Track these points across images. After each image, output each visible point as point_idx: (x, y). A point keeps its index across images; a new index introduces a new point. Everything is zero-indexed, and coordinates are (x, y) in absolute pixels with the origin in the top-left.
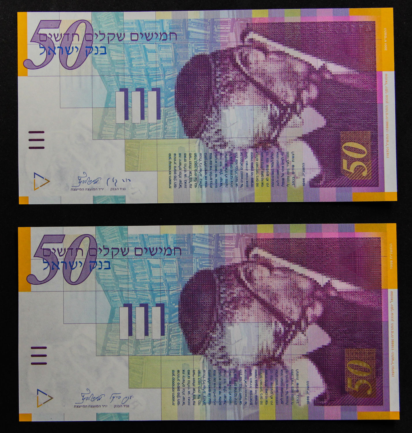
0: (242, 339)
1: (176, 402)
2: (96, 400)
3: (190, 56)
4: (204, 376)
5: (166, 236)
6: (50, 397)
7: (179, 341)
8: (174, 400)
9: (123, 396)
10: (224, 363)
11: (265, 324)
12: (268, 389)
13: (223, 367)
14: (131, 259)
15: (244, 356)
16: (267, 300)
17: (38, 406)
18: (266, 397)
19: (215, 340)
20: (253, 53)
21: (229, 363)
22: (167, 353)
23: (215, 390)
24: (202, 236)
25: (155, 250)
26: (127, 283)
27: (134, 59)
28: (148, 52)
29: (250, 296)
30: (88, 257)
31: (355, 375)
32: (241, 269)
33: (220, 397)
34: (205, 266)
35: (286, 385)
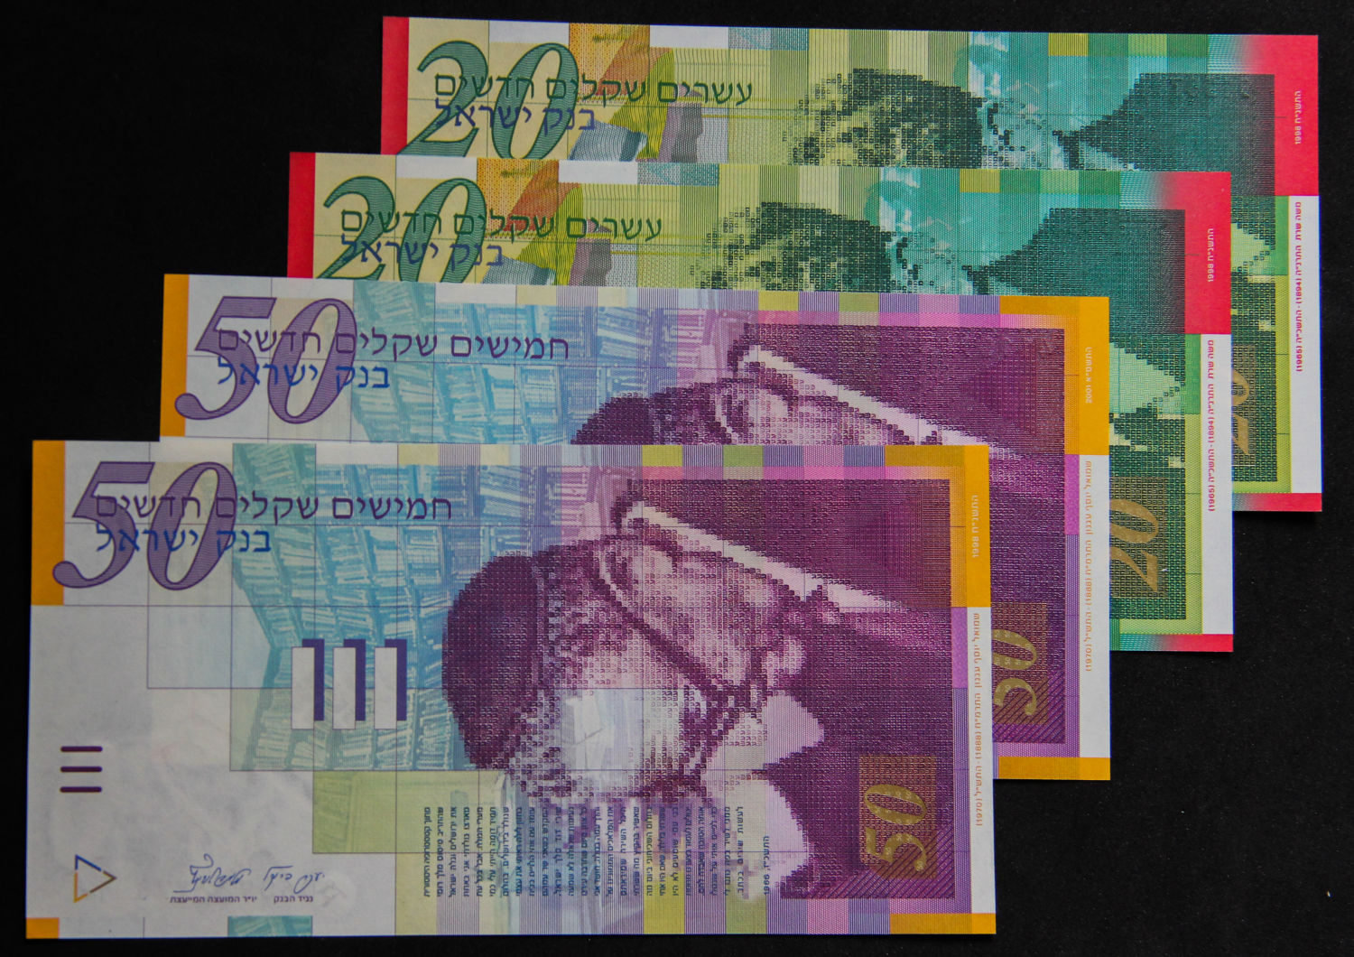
0: (601, 729)
1: (433, 889)
2: (229, 883)
3: (601, 400)
4: (506, 823)
5: (413, 471)
6: (109, 875)
7: (442, 734)
8: (427, 884)
9: (297, 873)
10: (556, 789)
11: (659, 693)
12: (666, 855)
13: (554, 800)
14: (322, 528)
15: (608, 772)
16: (666, 632)
17: (77, 899)
18: (662, 876)
19: (535, 733)
20: (758, 398)
21: (569, 789)
22: (411, 763)
23: (532, 858)
24: (503, 471)
25: (384, 506)
26: (310, 588)
27: (459, 401)
28: (496, 386)
29: (625, 622)
30: (213, 520)
31: (886, 823)
32: (600, 555)
33: (546, 876)
34: (510, 547)
35: (711, 845)
